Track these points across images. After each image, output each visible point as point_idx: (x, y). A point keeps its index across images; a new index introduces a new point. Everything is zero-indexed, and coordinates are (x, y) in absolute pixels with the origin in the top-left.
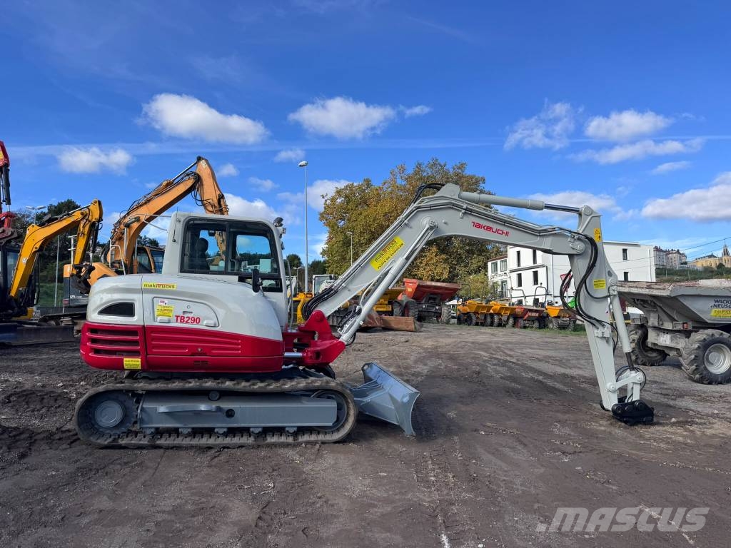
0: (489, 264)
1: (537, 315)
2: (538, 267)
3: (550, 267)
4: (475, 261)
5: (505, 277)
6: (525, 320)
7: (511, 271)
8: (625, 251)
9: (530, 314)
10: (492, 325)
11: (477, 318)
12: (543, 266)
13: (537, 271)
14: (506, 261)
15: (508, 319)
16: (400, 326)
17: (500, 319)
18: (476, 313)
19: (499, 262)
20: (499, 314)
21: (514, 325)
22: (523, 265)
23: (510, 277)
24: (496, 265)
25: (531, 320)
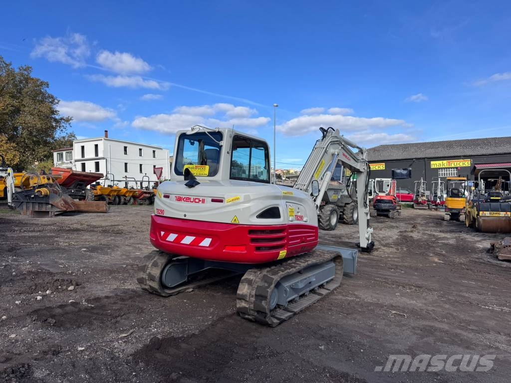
0: (55, 154)
1: (149, 195)
2: (99, 159)
3: (109, 159)
4: (41, 151)
5: (71, 165)
6: (140, 199)
7: (76, 161)
8: (154, 152)
9: (145, 195)
10: (119, 204)
11: (109, 199)
12: (103, 158)
13: (98, 162)
14: (71, 152)
15: (130, 199)
16: (90, 209)
17: (125, 199)
18: (109, 195)
19: (64, 153)
20: (124, 195)
21: (134, 204)
22: (86, 157)
23: (75, 165)
24: (62, 155)
25: (144, 199)
